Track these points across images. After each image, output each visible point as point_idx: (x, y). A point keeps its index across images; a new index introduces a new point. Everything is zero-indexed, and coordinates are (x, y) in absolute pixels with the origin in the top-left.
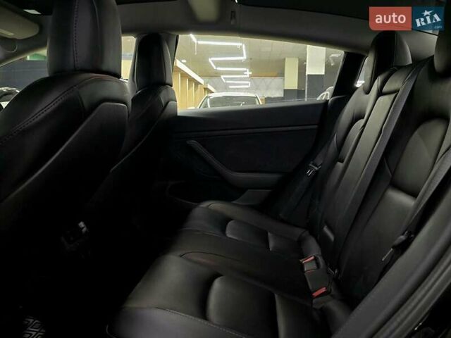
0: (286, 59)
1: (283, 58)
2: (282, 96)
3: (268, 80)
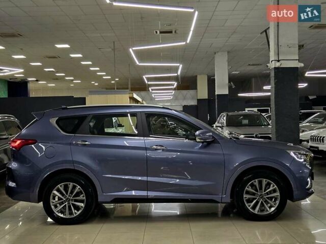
0: (198, 76)
1: (195, 75)
2: (196, 104)
3: (185, 92)
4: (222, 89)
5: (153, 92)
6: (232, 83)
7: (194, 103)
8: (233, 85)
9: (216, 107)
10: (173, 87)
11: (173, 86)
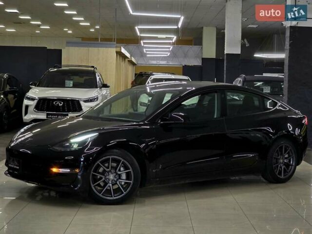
0: (205, 28)
2: (201, 65)
3: (186, 48)
4: (233, 47)
5: (145, 46)
6: (245, 40)
7: (198, 62)
8: (247, 43)
9: (225, 69)
10: (172, 42)
11: (172, 40)
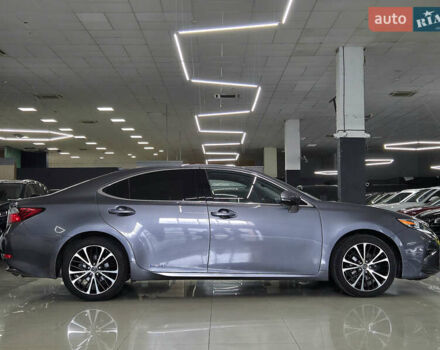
1: (261, 147)
